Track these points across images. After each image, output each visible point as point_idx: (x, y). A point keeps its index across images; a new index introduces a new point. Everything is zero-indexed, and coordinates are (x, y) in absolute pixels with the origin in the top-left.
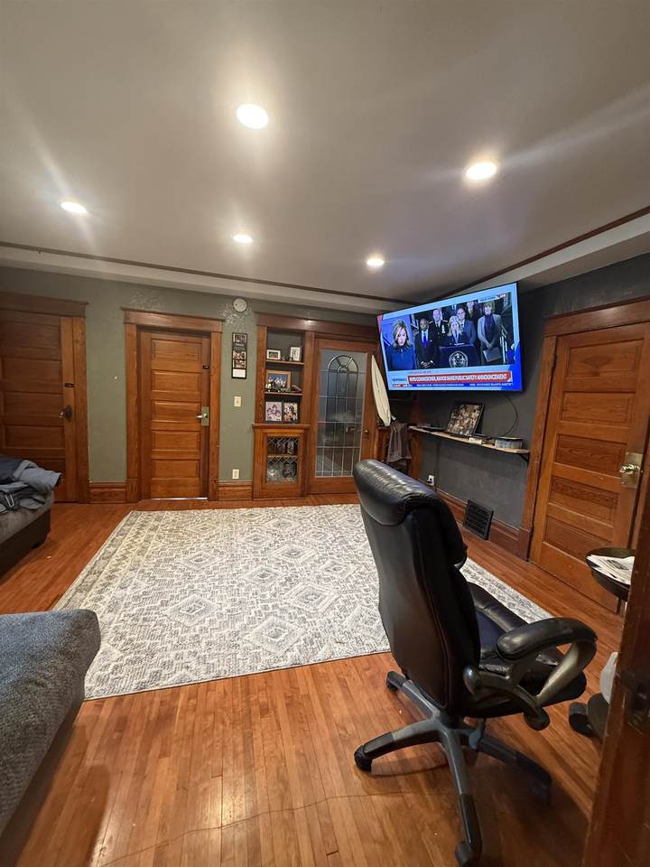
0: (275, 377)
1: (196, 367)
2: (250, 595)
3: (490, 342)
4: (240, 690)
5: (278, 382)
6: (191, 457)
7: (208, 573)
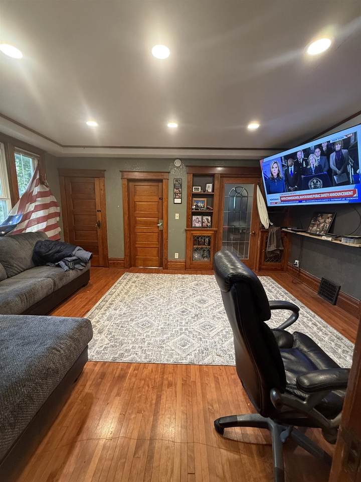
0: (197, 202)
1: (156, 199)
2: (175, 321)
3: (339, 170)
4: (159, 371)
5: (199, 204)
6: (155, 246)
7: (156, 307)
